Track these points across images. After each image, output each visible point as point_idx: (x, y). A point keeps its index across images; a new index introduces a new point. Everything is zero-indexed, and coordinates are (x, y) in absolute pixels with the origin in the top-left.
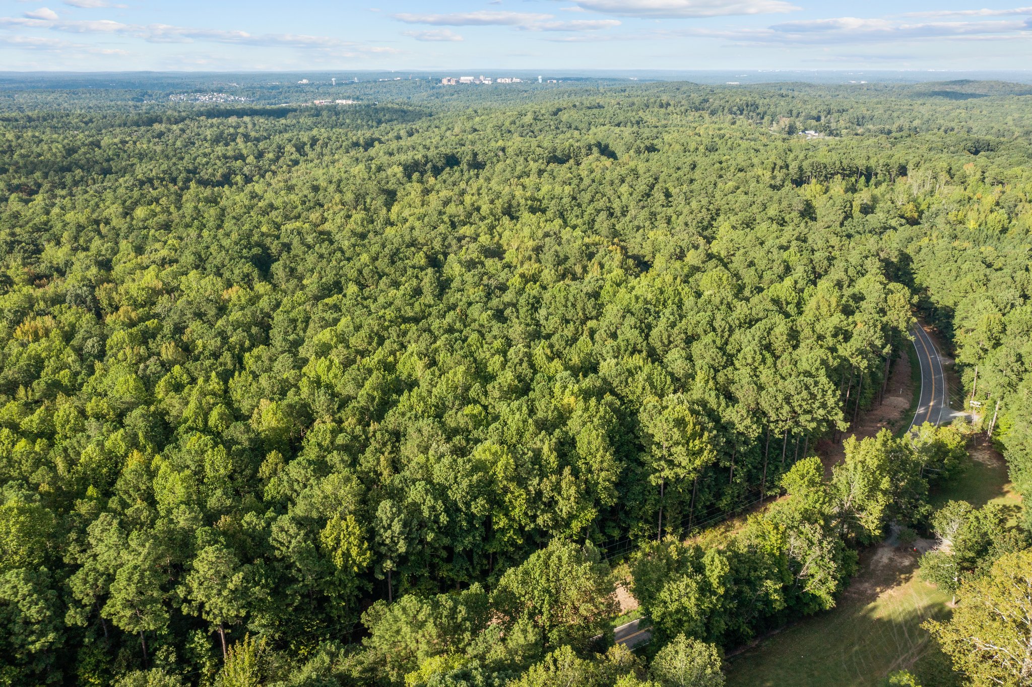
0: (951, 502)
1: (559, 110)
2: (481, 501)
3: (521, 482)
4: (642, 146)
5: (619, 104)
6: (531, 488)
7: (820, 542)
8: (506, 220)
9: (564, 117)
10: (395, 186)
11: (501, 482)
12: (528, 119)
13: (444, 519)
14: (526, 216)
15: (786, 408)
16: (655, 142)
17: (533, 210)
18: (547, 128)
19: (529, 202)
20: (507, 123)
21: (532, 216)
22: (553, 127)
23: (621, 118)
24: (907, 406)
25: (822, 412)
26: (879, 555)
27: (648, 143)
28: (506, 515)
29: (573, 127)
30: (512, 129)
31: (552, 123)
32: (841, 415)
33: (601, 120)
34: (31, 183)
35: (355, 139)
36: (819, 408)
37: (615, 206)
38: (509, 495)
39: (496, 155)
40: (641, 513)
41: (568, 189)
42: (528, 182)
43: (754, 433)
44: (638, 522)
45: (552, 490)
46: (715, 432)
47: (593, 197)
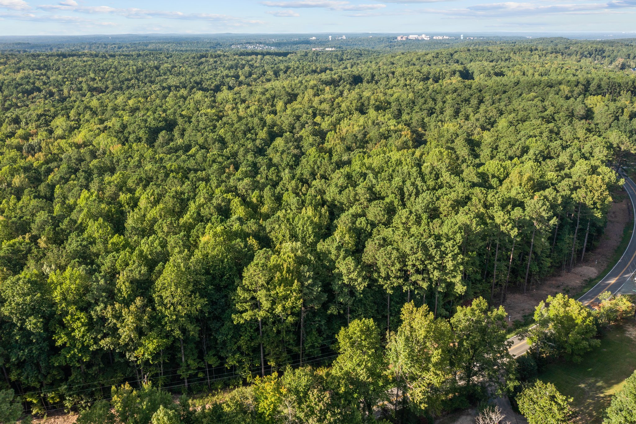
0: (539, 383)
1: (456, 52)
2: (33, 319)
3: (86, 308)
4: (492, 72)
5: (502, 49)
6: (92, 313)
8: (356, 115)
9: (456, 56)
10: (300, 92)
11: (61, 304)
12: (429, 57)
14: (372, 113)
15: (398, 266)
16: (504, 70)
17: (378, 108)
18: (440, 63)
19: (377, 103)
20: (414, 59)
21: (374, 112)
22: (444, 62)
23: (495, 57)
24: (593, 276)
25: (436, 273)
27: (497, 70)
28: (68, 335)
29: (460, 62)
30: (416, 63)
31: (444, 59)
32: (459, 278)
33: (480, 58)
34: (103, 87)
35: (314, 68)
36: (435, 268)
37: (437, 107)
38: (68, 318)
39: (387, 76)
40: (235, 347)
41: (411, 95)
42: (389, 92)
43: (361, 286)
44: (234, 354)
45: (114, 316)
46: (310, 281)
47: (426, 101)
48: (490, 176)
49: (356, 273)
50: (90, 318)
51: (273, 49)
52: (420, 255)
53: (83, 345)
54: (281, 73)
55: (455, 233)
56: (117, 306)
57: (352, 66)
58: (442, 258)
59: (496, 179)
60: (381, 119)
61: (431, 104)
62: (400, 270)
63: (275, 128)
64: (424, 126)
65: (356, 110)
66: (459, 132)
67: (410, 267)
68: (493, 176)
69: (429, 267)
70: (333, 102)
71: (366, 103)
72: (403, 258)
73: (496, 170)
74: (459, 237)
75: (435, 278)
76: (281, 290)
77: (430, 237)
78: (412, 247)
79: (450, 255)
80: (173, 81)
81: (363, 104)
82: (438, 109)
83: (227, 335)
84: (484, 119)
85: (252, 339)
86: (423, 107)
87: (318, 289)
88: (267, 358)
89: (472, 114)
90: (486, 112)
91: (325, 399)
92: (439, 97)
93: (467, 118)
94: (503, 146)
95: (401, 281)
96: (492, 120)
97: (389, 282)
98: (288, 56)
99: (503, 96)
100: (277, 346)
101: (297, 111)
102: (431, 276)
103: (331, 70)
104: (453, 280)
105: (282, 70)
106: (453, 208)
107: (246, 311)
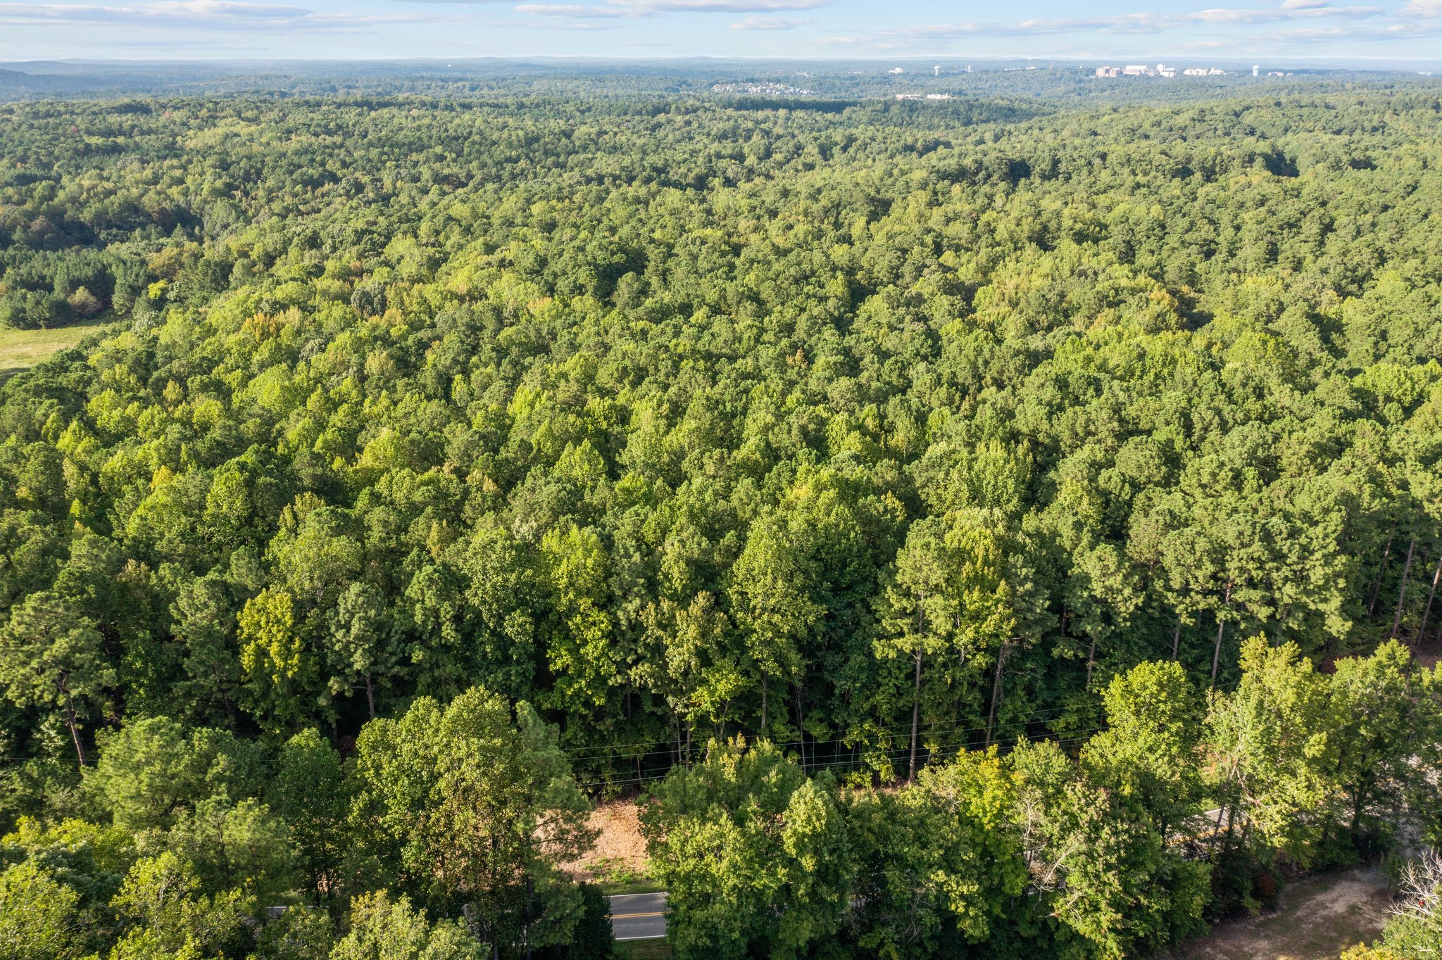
1: (1247, 108)
2: (518, 617)
3: (607, 602)
4: (1345, 158)
5: (1361, 103)
6: (620, 614)
7: (1095, 827)
8: (1030, 250)
9: (1248, 119)
10: (895, 195)
11: (566, 594)
12: (1181, 120)
13: (448, 632)
14: (1067, 246)
15: (1209, 568)
16: (1373, 155)
17: (1080, 238)
18: (1210, 134)
19: (1078, 226)
20: (1147, 125)
21: (1074, 246)
22: (1219, 132)
23: (1347, 122)
25: (1289, 589)
26: (1334, 894)
27: (1357, 155)
28: (575, 651)
29: (1258, 133)
30: (1152, 134)
31: (1220, 126)
32: (1336, 602)
33: (1310, 125)
34: (463, 175)
36: (1286, 579)
37: (1220, 239)
38: (578, 619)
39: (1090, 163)
40: (867, 706)
41: (1156, 210)
42: (1102, 200)
43: (1127, 603)
44: (862, 721)
45: (660, 625)
46: (1029, 586)
47: (1192, 224)
48: (1381, 398)
49: (1120, 577)
50: (616, 624)
51: (805, 95)
52: (1257, 548)
53: (598, 673)
54: (836, 150)
55: (1326, 511)
56: (665, 605)
57: (997, 138)
58: (1302, 558)
59: (1395, 405)
60: (1089, 263)
61: (1205, 231)
62: (1214, 577)
63: (859, 275)
64: (1193, 280)
65: (1030, 239)
66: (1285, 298)
67: (1233, 574)
68: (1388, 399)
69: (1274, 575)
70: (975, 222)
71: (1053, 225)
72: (1219, 553)
73: (1395, 384)
74: (1335, 518)
75: (1287, 600)
76: (973, 599)
77: (1273, 515)
78: (1241, 533)
79: (1318, 555)
80: (605, 164)
81: (1045, 228)
82: (1224, 244)
83: (855, 681)
84: (1340, 269)
85: (899, 693)
86: (1187, 237)
87: (1042, 603)
88: (925, 734)
89: (1310, 257)
90: (1344, 254)
91: (1100, 801)
92: (1225, 218)
93: (1298, 266)
94: (1398, 334)
95: (1213, 600)
96: (1360, 272)
97: (1188, 600)
98: (847, 111)
99: (1383, 217)
100: (947, 713)
101: (899, 239)
102: (1277, 595)
103: (948, 145)
104: (1322, 607)
105: (836, 144)
106: (1313, 460)
107: (901, 634)
